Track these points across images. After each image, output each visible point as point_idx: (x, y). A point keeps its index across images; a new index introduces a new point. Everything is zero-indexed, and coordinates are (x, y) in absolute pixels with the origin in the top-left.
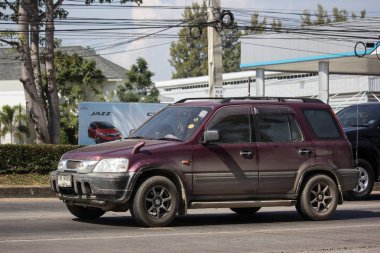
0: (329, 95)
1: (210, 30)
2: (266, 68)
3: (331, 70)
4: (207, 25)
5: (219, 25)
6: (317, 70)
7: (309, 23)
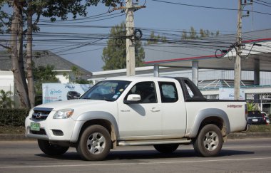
0: (199, 81)
1: (128, 40)
2: (160, 64)
3: (200, 66)
4: (126, 37)
5: (133, 38)
6: (191, 66)
7: (186, 37)
